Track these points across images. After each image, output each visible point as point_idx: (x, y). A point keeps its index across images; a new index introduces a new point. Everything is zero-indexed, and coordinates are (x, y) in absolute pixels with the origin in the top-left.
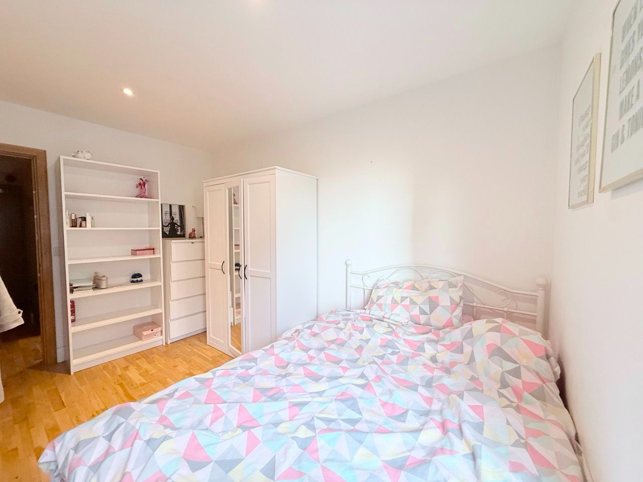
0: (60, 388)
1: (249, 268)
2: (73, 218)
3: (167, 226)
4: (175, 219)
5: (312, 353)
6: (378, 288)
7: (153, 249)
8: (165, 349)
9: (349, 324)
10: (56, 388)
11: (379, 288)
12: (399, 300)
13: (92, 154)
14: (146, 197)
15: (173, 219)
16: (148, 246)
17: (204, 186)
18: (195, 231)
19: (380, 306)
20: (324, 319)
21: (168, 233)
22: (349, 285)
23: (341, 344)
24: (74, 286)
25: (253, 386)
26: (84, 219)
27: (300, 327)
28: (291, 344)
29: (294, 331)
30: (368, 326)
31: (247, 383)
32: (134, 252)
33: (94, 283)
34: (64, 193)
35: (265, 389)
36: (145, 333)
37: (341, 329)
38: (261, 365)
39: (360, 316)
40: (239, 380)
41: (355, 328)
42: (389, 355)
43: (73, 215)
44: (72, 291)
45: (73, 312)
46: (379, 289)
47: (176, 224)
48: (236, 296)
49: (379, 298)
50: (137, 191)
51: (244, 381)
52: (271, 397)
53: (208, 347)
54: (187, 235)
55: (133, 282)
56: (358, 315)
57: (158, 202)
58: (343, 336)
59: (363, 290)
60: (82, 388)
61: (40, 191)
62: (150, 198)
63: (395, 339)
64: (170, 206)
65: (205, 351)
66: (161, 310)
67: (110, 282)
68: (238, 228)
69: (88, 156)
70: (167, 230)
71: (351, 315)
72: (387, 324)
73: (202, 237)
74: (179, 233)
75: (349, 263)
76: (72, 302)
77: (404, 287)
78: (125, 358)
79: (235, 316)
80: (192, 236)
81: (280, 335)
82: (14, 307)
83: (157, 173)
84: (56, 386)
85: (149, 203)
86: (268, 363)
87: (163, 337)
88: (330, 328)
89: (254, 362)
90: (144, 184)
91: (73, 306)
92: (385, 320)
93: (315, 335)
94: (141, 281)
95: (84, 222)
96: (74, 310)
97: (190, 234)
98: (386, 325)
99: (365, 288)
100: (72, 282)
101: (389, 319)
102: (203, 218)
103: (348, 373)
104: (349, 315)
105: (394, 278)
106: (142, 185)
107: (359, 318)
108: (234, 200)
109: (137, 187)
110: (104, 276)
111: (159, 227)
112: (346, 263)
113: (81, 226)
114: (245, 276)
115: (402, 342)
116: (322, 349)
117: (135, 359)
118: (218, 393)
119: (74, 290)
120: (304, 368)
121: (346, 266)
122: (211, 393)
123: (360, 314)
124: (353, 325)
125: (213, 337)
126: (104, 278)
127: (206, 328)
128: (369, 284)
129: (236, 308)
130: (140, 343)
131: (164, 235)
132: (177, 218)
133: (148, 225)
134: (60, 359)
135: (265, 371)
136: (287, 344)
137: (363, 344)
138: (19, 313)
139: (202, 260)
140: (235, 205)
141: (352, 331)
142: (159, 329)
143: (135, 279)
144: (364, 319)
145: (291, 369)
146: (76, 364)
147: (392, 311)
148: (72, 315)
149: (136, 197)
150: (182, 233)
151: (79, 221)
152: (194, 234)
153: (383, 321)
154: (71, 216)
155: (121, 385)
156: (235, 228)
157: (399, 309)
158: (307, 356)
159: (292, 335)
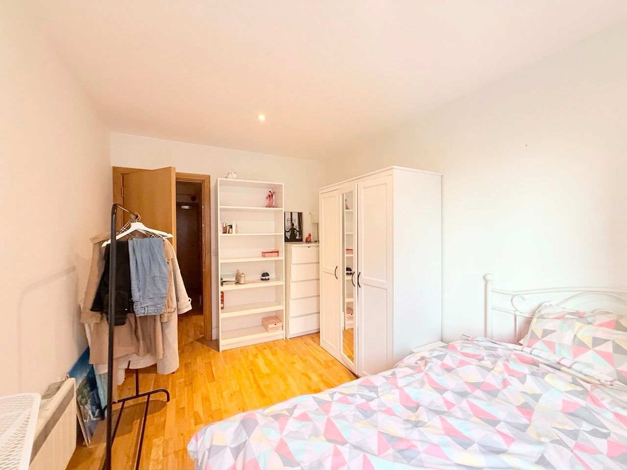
0: (212, 362)
1: (362, 276)
2: (224, 226)
3: (289, 231)
4: (295, 225)
5: (448, 396)
6: (542, 317)
7: (278, 252)
8: (284, 344)
9: (500, 363)
10: (210, 362)
11: (544, 318)
12: (588, 342)
13: (237, 174)
14: (273, 207)
15: (293, 225)
16: (273, 249)
17: (320, 193)
18: (310, 236)
19: (551, 346)
20: (459, 348)
21: (289, 238)
22: (489, 306)
23: (492, 392)
24: (224, 280)
25: (376, 427)
26: (231, 227)
27: (427, 354)
28: (419, 376)
29: (419, 358)
30: (533, 374)
31: (368, 419)
32: (264, 254)
33: (236, 279)
34: (219, 207)
35: (393, 437)
36: (271, 326)
37: (489, 370)
38: (383, 399)
39: (515, 354)
40: (359, 413)
41: (512, 373)
42: (587, 435)
43: (224, 224)
44: (222, 284)
45: (222, 301)
46: (545, 320)
47: (295, 229)
48: (347, 300)
49: (546, 333)
50: (267, 202)
51: (367, 416)
52: (400, 451)
53: (320, 349)
54: (304, 239)
55: (262, 280)
56: (510, 352)
57: (282, 210)
58: (493, 380)
59: (513, 316)
60: (226, 366)
61: (206, 206)
62: (276, 207)
63: (592, 406)
64: (291, 213)
65: (318, 353)
66: (282, 307)
67: (248, 278)
68: (352, 233)
69: (235, 176)
70: (288, 234)
71: (499, 350)
72: (570, 377)
73: (316, 241)
74: (297, 238)
75: (488, 278)
76: (222, 293)
77: (597, 323)
78: (255, 345)
79: (346, 320)
80: (308, 241)
81: (401, 359)
82: (186, 295)
83: (282, 185)
84: (210, 359)
85: (275, 212)
86: (391, 398)
87: (284, 332)
88: (469, 364)
89: (374, 392)
90: (272, 195)
91: (222, 296)
92: (562, 368)
93: (449, 370)
94: (268, 279)
95: (231, 229)
96: (223, 299)
97: (307, 239)
98: (570, 379)
99: (518, 313)
100: (222, 277)
101: (570, 368)
102: (318, 224)
103: (515, 447)
104: (495, 349)
105: (572, 306)
106: (270, 196)
107: (513, 356)
108: (346, 205)
109: (267, 198)
110: (243, 274)
111: (282, 232)
112: (484, 277)
113: (229, 233)
114: (358, 283)
115: (610, 416)
116: (463, 395)
117: (262, 348)
118: (338, 426)
119: (224, 283)
120: (443, 420)
121: (484, 282)
122: (330, 424)
123: (516, 352)
124: (506, 366)
125: (325, 340)
126: (243, 276)
127: (319, 329)
128: (524, 309)
129: (347, 313)
130: (266, 334)
131: (286, 240)
132: (296, 224)
133: (274, 232)
134: (214, 338)
135: (389, 408)
136: (411, 375)
137: (531, 402)
138: (189, 300)
139: (317, 263)
140: (347, 210)
141: (506, 376)
142: (281, 324)
143: (264, 278)
144: (523, 361)
145: (423, 415)
146: (224, 344)
147: (575, 356)
148: (221, 303)
149: (266, 207)
150: (300, 238)
151: (228, 228)
152: (310, 239)
153: (559, 370)
154: (223, 225)
155: (252, 371)
156: (347, 233)
157: (589, 356)
158: (442, 401)
159: (416, 363)
